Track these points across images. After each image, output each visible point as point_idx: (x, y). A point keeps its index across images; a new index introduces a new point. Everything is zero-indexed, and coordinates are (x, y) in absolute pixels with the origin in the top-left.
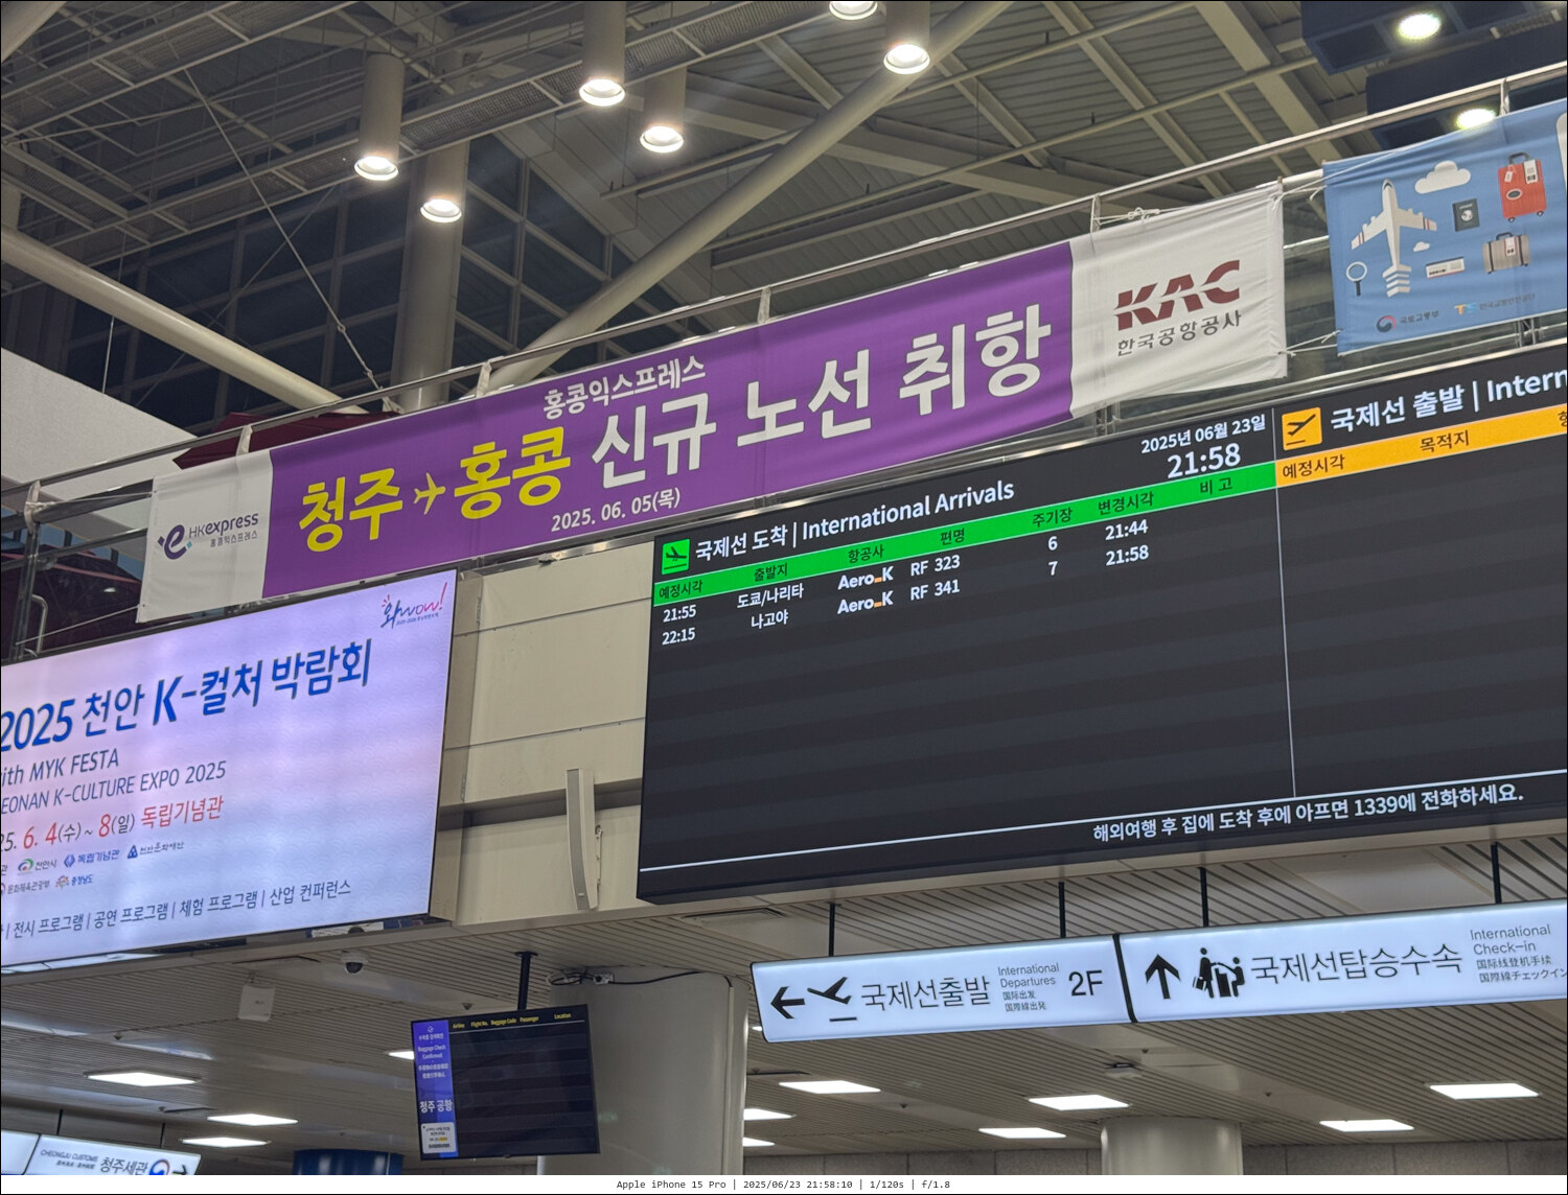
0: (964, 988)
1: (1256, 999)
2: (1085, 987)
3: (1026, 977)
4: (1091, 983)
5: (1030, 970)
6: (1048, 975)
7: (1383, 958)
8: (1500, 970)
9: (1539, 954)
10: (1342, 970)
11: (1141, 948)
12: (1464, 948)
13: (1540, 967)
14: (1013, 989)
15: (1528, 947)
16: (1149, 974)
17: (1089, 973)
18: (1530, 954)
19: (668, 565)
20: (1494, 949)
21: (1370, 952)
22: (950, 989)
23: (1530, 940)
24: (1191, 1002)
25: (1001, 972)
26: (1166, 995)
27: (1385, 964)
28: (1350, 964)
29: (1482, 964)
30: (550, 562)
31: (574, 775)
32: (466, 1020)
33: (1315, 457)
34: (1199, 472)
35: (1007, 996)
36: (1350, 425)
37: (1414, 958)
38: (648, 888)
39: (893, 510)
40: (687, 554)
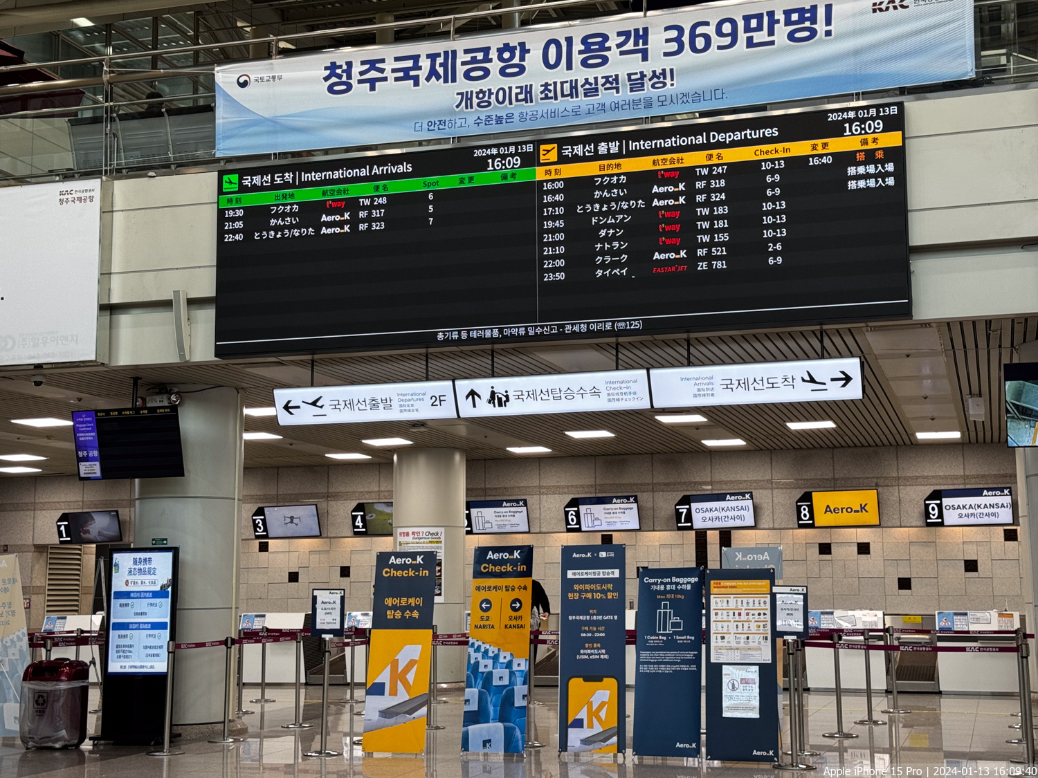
0: (380, 402)
1: (513, 409)
2: (438, 402)
3: (410, 397)
4: (440, 401)
5: (412, 395)
6: (421, 397)
7: (569, 391)
8: (616, 397)
9: (632, 391)
10: (551, 396)
11: (464, 386)
12: (602, 388)
13: (632, 396)
14: (404, 403)
15: (628, 388)
16: (467, 397)
17: (440, 396)
18: (628, 391)
19: (226, 187)
20: (614, 389)
21: (564, 389)
22: (374, 402)
23: (629, 385)
24: (485, 410)
25: (398, 395)
26: (474, 406)
27: (570, 394)
28: (554, 394)
29: (609, 395)
30: (154, 177)
31: (176, 293)
32: (107, 412)
33: (553, 168)
34: (501, 169)
35: (401, 406)
36: (570, 154)
37: (582, 392)
38: (219, 352)
39: (350, 171)
40: (237, 182)
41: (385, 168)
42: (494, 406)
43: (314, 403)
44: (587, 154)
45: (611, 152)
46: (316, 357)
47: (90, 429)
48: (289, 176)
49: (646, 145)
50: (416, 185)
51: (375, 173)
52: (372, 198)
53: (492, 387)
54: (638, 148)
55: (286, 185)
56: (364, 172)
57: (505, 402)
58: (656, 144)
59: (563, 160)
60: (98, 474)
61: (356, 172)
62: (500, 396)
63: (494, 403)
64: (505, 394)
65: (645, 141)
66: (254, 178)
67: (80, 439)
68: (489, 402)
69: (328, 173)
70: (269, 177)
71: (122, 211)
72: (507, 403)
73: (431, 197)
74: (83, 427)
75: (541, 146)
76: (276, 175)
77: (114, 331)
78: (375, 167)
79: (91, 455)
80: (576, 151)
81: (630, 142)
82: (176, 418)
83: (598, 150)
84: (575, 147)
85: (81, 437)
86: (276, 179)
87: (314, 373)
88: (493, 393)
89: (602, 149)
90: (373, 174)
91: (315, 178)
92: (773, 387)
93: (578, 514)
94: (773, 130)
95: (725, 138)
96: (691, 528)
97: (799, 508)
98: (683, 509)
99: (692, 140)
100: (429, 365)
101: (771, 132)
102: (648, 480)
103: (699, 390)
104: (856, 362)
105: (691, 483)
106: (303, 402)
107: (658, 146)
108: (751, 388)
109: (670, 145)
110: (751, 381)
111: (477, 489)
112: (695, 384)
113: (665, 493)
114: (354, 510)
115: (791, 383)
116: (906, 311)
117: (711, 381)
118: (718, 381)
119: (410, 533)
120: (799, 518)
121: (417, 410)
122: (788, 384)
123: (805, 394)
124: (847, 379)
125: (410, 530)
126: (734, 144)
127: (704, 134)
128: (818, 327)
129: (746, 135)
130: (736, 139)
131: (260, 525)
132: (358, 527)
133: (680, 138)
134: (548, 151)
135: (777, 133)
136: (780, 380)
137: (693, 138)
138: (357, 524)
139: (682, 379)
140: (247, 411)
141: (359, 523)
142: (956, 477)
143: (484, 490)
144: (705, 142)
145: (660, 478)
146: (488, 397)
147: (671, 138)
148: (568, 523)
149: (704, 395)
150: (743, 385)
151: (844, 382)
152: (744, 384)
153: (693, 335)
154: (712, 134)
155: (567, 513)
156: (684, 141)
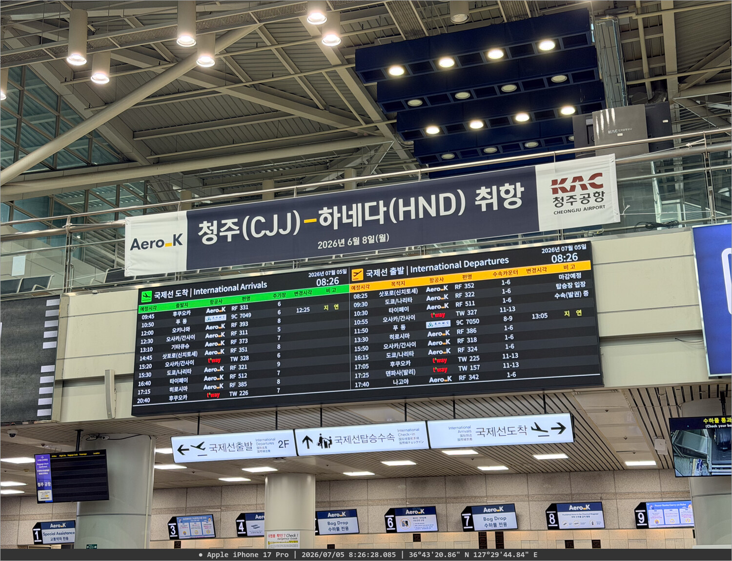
0: (244, 445)
1: (335, 449)
2: (283, 445)
3: (265, 442)
4: (285, 444)
5: (266, 440)
6: (272, 441)
7: (373, 437)
8: (405, 441)
9: (416, 436)
10: (361, 440)
11: (301, 433)
12: (395, 434)
13: (416, 440)
14: (260, 446)
15: (413, 434)
16: (303, 441)
17: (285, 441)
18: (413, 436)
19: (144, 300)
20: (403, 435)
21: (369, 436)
22: (239, 446)
23: (414, 432)
24: (315, 450)
25: (256, 440)
26: (308, 448)
27: (373, 439)
28: (363, 438)
29: (400, 439)
30: (96, 293)
31: (107, 371)
32: (58, 454)
33: (361, 284)
34: (326, 285)
35: (258, 448)
36: (372, 275)
37: (381, 437)
38: (135, 411)
39: (226, 287)
40: (151, 296)
41: (249, 285)
42: (322, 448)
43: (199, 447)
44: (383, 275)
45: (399, 274)
46: (201, 414)
47: (46, 467)
48: (186, 291)
49: (422, 269)
50: (268, 297)
51: (243, 289)
52: (239, 305)
53: (321, 434)
54: (417, 271)
55: (183, 298)
56: (235, 288)
57: (329, 444)
58: (428, 268)
59: (367, 279)
60: (51, 499)
61: (230, 288)
62: (326, 440)
63: (322, 445)
64: (329, 439)
65: (421, 266)
66: (162, 293)
67: (39, 474)
68: (319, 445)
69: (211, 289)
70: (172, 292)
71: (74, 316)
72: (330, 445)
73: (279, 304)
74: (41, 466)
75: (352, 270)
76: (177, 291)
77: (65, 398)
78: (243, 285)
79: (46, 485)
80: (375, 273)
81: (411, 267)
82: (105, 458)
83: (390, 273)
84: (375, 271)
85: (40, 472)
86: (177, 293)
87: (200, 424)
88: (321, 439)
89: (393, 272)
90: (241, 289)
91: (203, 292)
92: (512, 434)
93: (394, 520)
94: (506, 259)
95: (474, 265)
96: (473, 530)
97: (548, 515)
98: (467, 516)
99: (452, 266)
100: (278, 418)
101: (504, 261)
102: (443, 495)
103: (461, 436)
104: (567, 416)
105: (472, 497)
106: (191, 446)
107: (430, 270)
108: (497, 434)
109: (437, 269)
110: (497, 430)
111: (324, 502)
112: (459, 432)
113: (454, 504)
114: (238, 519)
115: (524, 431)
116: (599, 382)
117: (470, 429)
118: (474, 430)
119: (276, 535)
120: (548, 523)
121: (269, 451)
122: (522, 431)
123: (533, 438)
124: (562, 428)
125: (276, 533)
126: (480, 268)
127: (460, 262)
128: (541, 392)
129: (487, 262)
130: (481, 265)
131: (173, 530)
132: (241, 531)
133: (444, 265)
134: (357, 274)
135: (508, 261)
136: (516, 429)
137: (453, 264)
138: (240, 529)
139: (450, 428)
140: (156, 451)
141: (241, 528)
142: (656, 493)
143: (329, 502)
144: (461, 267)
145: (451, 493)
146: (318, 441)
147: (438, 265)
148: (387, 527)
149: (465, 440)
150: (491, 433)
151: (561, 430)
152: (492, 431)
153: (456, 397)
154: (465, 262)
155: (386, 519)
156: (447, 267)
